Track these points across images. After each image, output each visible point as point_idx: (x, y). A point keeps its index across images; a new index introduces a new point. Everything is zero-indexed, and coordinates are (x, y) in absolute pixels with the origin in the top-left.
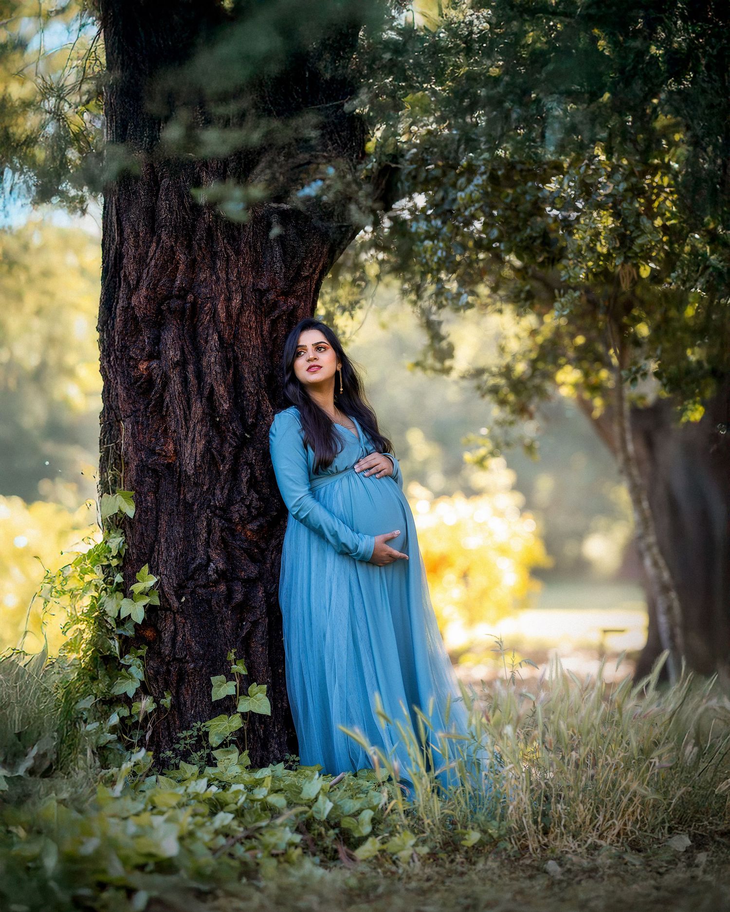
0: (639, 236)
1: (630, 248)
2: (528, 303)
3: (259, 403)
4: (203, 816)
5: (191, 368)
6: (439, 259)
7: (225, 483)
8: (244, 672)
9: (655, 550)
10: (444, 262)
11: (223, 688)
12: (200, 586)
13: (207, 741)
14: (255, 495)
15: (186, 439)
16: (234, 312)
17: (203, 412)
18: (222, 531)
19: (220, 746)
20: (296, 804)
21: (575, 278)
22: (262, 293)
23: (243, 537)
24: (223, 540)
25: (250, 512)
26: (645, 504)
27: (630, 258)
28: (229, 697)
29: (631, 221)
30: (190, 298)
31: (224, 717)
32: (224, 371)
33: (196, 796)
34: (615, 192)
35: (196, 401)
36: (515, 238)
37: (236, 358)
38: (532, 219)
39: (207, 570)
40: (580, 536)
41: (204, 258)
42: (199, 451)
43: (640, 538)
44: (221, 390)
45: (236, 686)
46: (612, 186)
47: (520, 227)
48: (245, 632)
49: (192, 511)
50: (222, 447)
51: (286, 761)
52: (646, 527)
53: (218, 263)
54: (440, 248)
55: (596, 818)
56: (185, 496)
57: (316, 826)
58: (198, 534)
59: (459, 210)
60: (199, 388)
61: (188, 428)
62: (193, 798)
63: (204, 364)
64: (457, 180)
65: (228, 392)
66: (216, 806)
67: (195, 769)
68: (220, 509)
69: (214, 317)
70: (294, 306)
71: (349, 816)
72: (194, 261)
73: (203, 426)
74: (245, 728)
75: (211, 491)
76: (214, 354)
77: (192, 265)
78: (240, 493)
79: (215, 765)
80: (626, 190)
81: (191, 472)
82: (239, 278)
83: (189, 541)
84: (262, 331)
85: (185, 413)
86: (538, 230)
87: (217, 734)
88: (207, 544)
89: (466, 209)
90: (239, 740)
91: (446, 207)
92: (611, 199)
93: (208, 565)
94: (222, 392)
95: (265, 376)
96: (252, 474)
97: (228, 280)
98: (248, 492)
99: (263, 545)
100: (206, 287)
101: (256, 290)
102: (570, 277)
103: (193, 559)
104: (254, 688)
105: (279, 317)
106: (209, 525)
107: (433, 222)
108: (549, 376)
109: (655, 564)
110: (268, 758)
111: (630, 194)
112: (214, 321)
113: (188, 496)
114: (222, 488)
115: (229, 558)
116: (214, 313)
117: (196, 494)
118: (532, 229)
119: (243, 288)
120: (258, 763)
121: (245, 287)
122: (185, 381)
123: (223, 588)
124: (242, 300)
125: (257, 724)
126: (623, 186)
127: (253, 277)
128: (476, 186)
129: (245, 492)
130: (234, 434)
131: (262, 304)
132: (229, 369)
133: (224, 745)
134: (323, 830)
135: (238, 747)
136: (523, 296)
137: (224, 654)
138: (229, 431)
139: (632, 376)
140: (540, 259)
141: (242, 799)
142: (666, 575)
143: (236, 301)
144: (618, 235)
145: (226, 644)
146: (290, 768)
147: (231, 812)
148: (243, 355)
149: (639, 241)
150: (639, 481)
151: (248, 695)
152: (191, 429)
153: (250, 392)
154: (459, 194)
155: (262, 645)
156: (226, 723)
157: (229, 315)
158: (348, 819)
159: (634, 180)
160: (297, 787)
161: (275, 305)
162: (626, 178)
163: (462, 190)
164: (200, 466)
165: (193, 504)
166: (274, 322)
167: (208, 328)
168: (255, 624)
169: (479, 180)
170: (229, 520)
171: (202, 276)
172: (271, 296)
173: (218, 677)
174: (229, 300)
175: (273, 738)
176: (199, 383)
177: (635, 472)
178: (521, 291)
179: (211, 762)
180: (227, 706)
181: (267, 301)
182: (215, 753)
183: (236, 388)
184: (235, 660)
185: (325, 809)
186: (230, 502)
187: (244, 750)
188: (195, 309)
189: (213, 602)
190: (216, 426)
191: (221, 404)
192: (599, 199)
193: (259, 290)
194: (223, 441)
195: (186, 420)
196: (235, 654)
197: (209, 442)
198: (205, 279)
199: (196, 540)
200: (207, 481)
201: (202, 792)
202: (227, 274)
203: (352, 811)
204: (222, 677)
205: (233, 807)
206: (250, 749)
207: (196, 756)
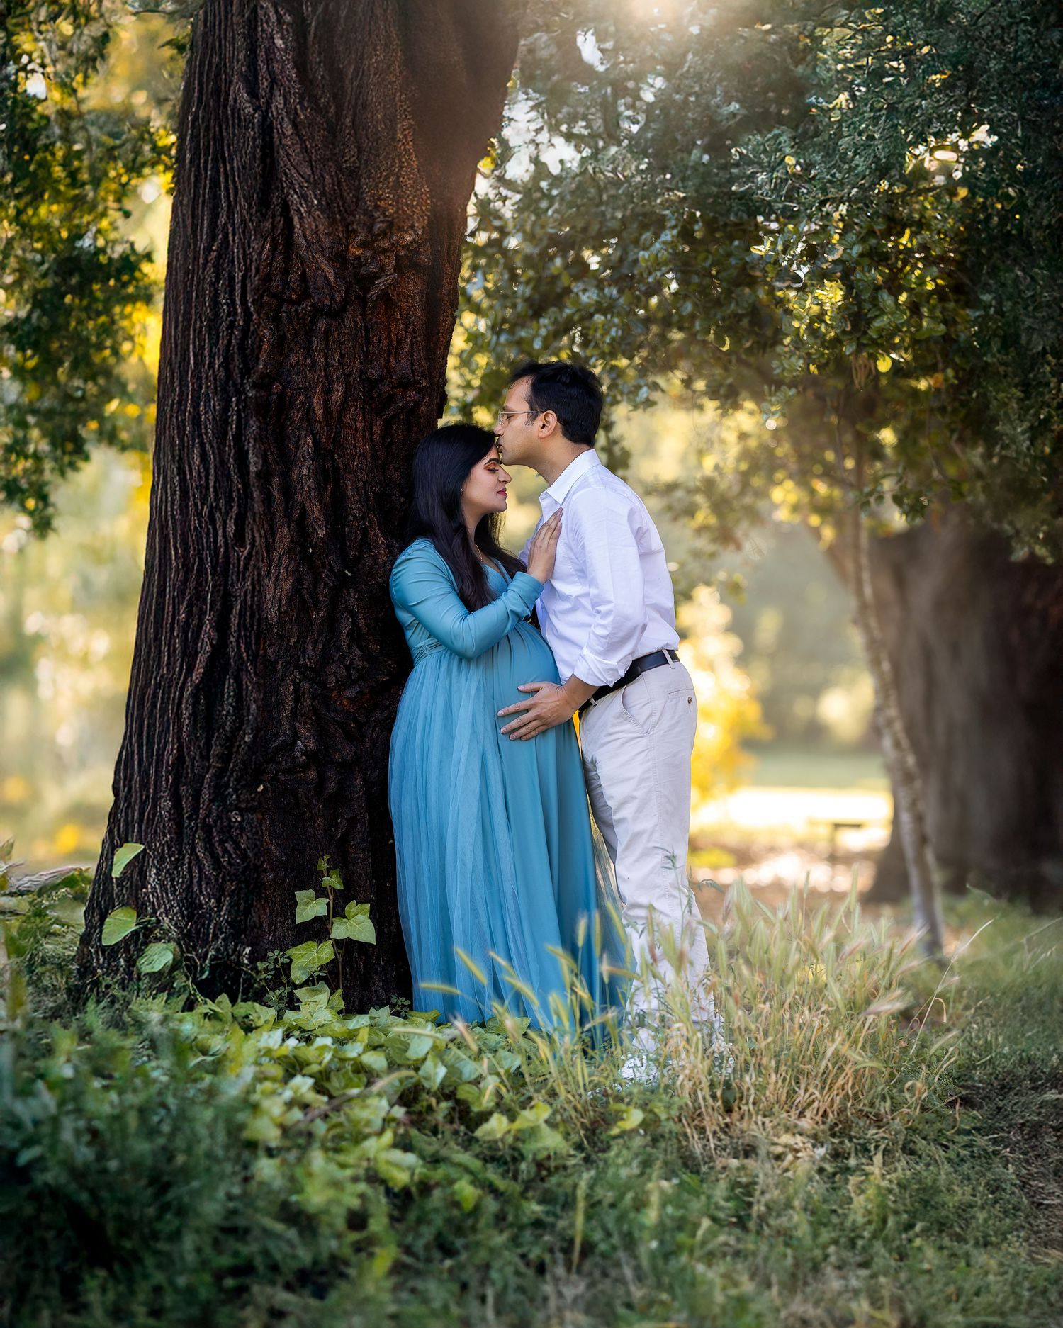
0: (877, 317)
1: (865, 333)
2: (729, 402)
3: (365, 532)
4: (274, 1080)
5: (276, 481)
6: (613, 339)
7: (319, 636)
8: (339, 887)
9: (898, 726)
10: (619, 344)
11: (310, 907)
12: (284, 772)
13: (289, 976)
14: (358, 653)
15: (268, 576)
16: (335, 409)
17: (292, 541)
18: (313, 699)
19: (306, 983)
20: (399, 1066)
21: (790, 371)
22: (372, 384)
23: (339, 707)
24: (314, 710)
25: (349, 674)
26: (886, 666)
27: (865, 345)
28: (318, 919)
29: (866, 296)
30: (277, 387)
31: (311, 944)
32: (319, 487)
33: (268, 1052)
34: (846, 257)
35: (282, 525)
36: (715, 315)
37: (337, 469)
38: (738, 291)
39: (293, 750)
40: (815, 691)
41: (295, 335)
42: (284, 592)
43: (878, 710)
44: (315, 511)
45: (328, 904)
46: (841, 249)
47: (722, 300)
48: (340, 832)
49: (275, 671)
50: (315, 587)
51: (393, 1005)
52: (886, 697)
53: (315, 341)
54: (615, 325)
55: (795, 1092)
56: (265, 652)
57: (425, 1096)
58: (282, 703)
59: (641, 275)
60: (287, 508)
61: (271, 561)
62: (265, 1055)
63: (294, 476)
64: (641, 235)
65: (325, 515)
66: (293, 1067)
67: (271, 1013)
68: (312, 670)
69: (308, 414)
70: (415, 402)
71: (470, 1082)
72: (283, 337)
73: (290, 558)
74: (340, 959)
75: (301, 645)
76: (307, 463)
77: (280, 344)
78: (339, 649)
79: (298, 1009)
80: (861, 255)
81: (273, 620)
82: (341, 362)
83: (270, 712)
84: (372, 434)
85: (267, 541)
86: (745, 305)
87: (300, 968)
88: (294, 716)
89: (650, 273)
90: (330, 976)
91: (625, 271)
92: (840, 267)
93: (294, 744)
94: (317, 514)
95: (375, 494)
96: (355, 623)
97: (327, 365)
98: (350, 648)
99: (362, 719)
100: (298, 374)
101: (364, 379)
102: (784, 369)
103: (276, 735)
104: (352, 907)
105: (394, 416)
106: (296, 690)
107: (606, 291)
108: (763, 494)
109: (897, 745)
110: (370, 1000)
111: (866, 261)
112: (308, 420)
113: (270, 651)
114: (315, 643)
115: (322, 735)
116: (309, 409)
117: (280, 649)
118: (737, 304)
119: (347, 376)
120: (354, 1007)
121: (350, 375)
122: (268, 499)
123: (313, 774)
124: (345, 392)
125: (356, 955)
126: (857, 250)
127: (361, 363)
128: (664, 243)
129: (345, 647)
130: (331, 570)
131: (373, 398)
132: (326, 484)
133: (311, 982)
134: (433, 1101)
135: (329, 986)
136: (722, 391)
137: (314, 862)
138: (324, 567)
139: (864, 500)
140: (748, 345)
141: (328, 1057)
142: (911, 760)
143: (338, 394)
144: (849, 315)
145: (316, 849)
146: (397, 1014)
147: (311, 1076)
148: (347, 466)
149: (877, 324)
150: (877, 634)
151: (344, 917)
152: (275, 563)
153: (354, 516)
154: (641, 253)
155: (363, 849)
156: (314, 953)
157: (327, 412)
158: (467, 1087)
159: (873, 241)
160: (402, 1042)
161: (390, 400)
162: (863, 240)
163: (646, 249)
164: (286, 612)
165: (276, 662)
166: (388, 424)
167: (299, 429)
168: (352, 821)
169: (667, 236)
170: (323, 685)
171: (293, 359)
172: (385, 389)
173: (304, 892)
174: (328, 392)
175: (377, 973)
176: (287, 502)
177: (873, 623)
178: (721, 385)
179: (293, 1004)
180: (317, 930)
181: (380, 394)
182: (298, 993)
183: (335, 509)
184: (328, 870)
185: (436, 1074)
186: (325, 660)
187: (337, 988)
188: (284, 403)
189: (301, 793)
190: (307, 559)
191: (315, 531)
192: (824, 266)
193: (368, 379)
194: (317, 579)
195: (269, 551)
196: (328, 861)
197: (299, 579)
198: (297, 363)
199: (279, 711)
200: (295, 632)
201: (276, 1047)
202: (326, 357)
203: (473, 1077)
204: (311, 893)
205: (315, 1068)
206: (345, 988)
207: (273, 996)
